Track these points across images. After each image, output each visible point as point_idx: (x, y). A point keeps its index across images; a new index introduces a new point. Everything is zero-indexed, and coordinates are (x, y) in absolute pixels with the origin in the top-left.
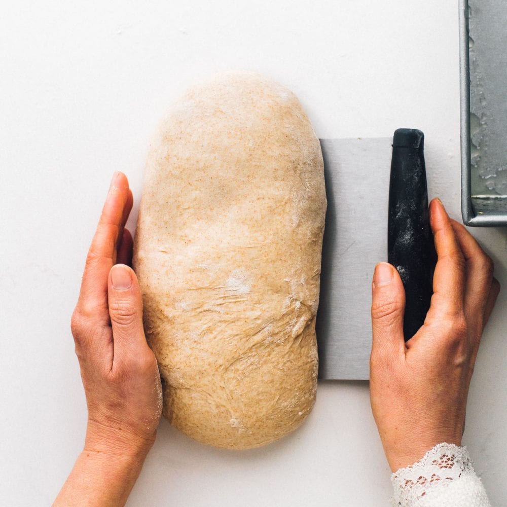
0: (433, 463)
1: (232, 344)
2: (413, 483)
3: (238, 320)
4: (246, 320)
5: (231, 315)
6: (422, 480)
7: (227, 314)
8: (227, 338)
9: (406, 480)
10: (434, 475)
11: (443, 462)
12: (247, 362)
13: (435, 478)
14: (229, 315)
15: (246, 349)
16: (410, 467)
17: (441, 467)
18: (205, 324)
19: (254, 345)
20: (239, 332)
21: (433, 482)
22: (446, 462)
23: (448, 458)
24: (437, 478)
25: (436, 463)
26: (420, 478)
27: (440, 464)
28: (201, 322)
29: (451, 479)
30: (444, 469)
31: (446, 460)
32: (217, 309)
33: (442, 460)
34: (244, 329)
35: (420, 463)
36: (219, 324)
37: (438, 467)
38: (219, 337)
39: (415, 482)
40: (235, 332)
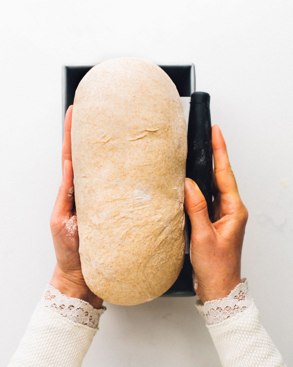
0: (234, 298)
1: (146, 245)
2: (221, 310)
3: (147, 224)
4: (153, 223)
5: (141, 220)
6: (228, 309)
7: (138, 220)
8: (142, 240)
9: (218, 307)
10: (236, 305)
11: (240, 296)
12: (158, 258)
13: (236, 307)
14: (140, 221)
15: (156, 247)
16: (221, 300)
17: (239, 300)
18: (124, 230)
19: (161, 243)
20: (149, 234)
21: (235, 310)
22: (242, 295)
23: (242, 292)
24: (237, 307)
25: (236, 297)
26: (227, 307)
27: (238, 298)
28: (120, 228)
29: (245, 307)
30: (240, 301)
31: (242, 294)
32: (130, 216)
33: (240, 295)
34: (152, 231)
35: (227, 297)
36: (134, 229)
37: (237, 300)
38: (136, 240)
39: (223, 309)
40: (146, 235)
